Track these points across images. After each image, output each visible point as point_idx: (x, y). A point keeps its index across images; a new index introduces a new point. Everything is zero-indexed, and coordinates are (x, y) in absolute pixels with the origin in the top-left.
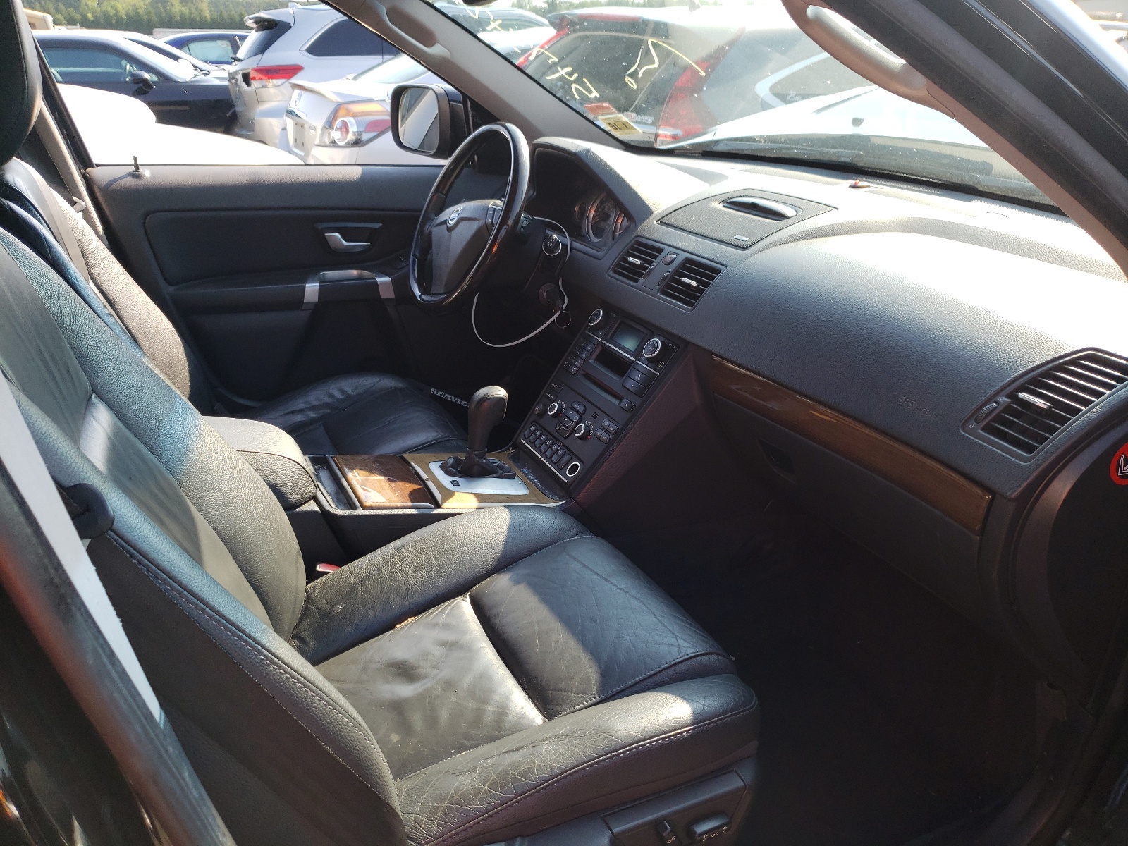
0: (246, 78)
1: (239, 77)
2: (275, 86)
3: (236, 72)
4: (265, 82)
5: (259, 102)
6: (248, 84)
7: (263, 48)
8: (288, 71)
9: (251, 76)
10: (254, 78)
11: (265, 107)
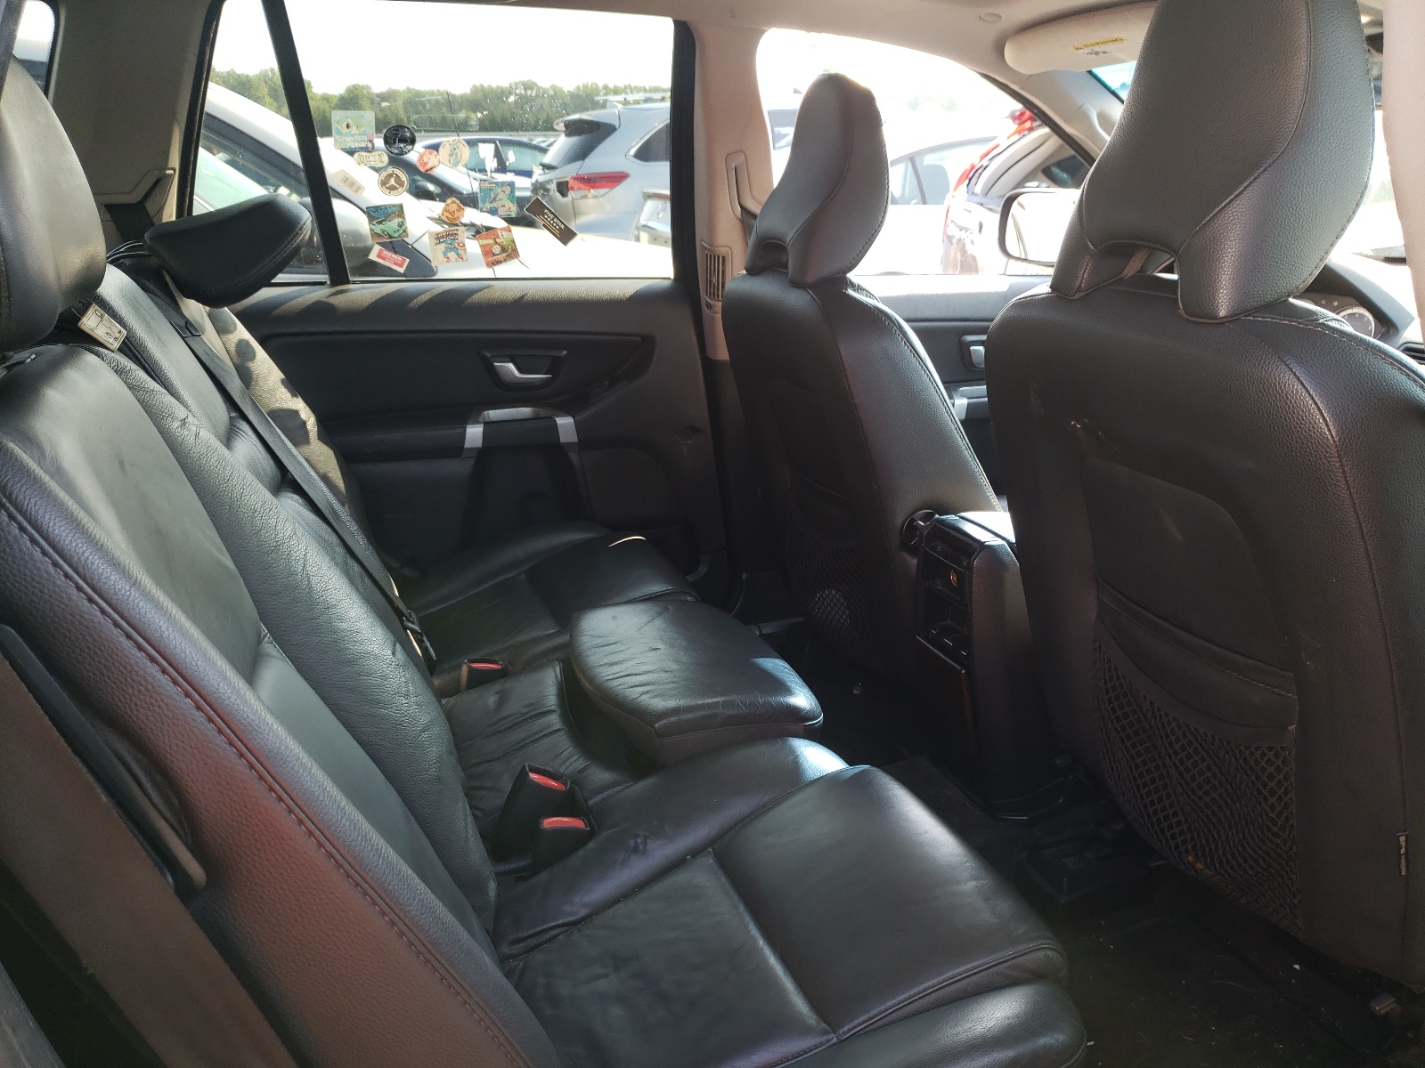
0: (563, 188)
1: (553, 187)
2: (595, 197)
3: (549, 181)
4: (582, 193)
5: (576, 215)
6: (564, 194)
7: (581, 154)
8: (615, 179)
9: (570, 186)
10: (572, 188)
11: (582, 220)
